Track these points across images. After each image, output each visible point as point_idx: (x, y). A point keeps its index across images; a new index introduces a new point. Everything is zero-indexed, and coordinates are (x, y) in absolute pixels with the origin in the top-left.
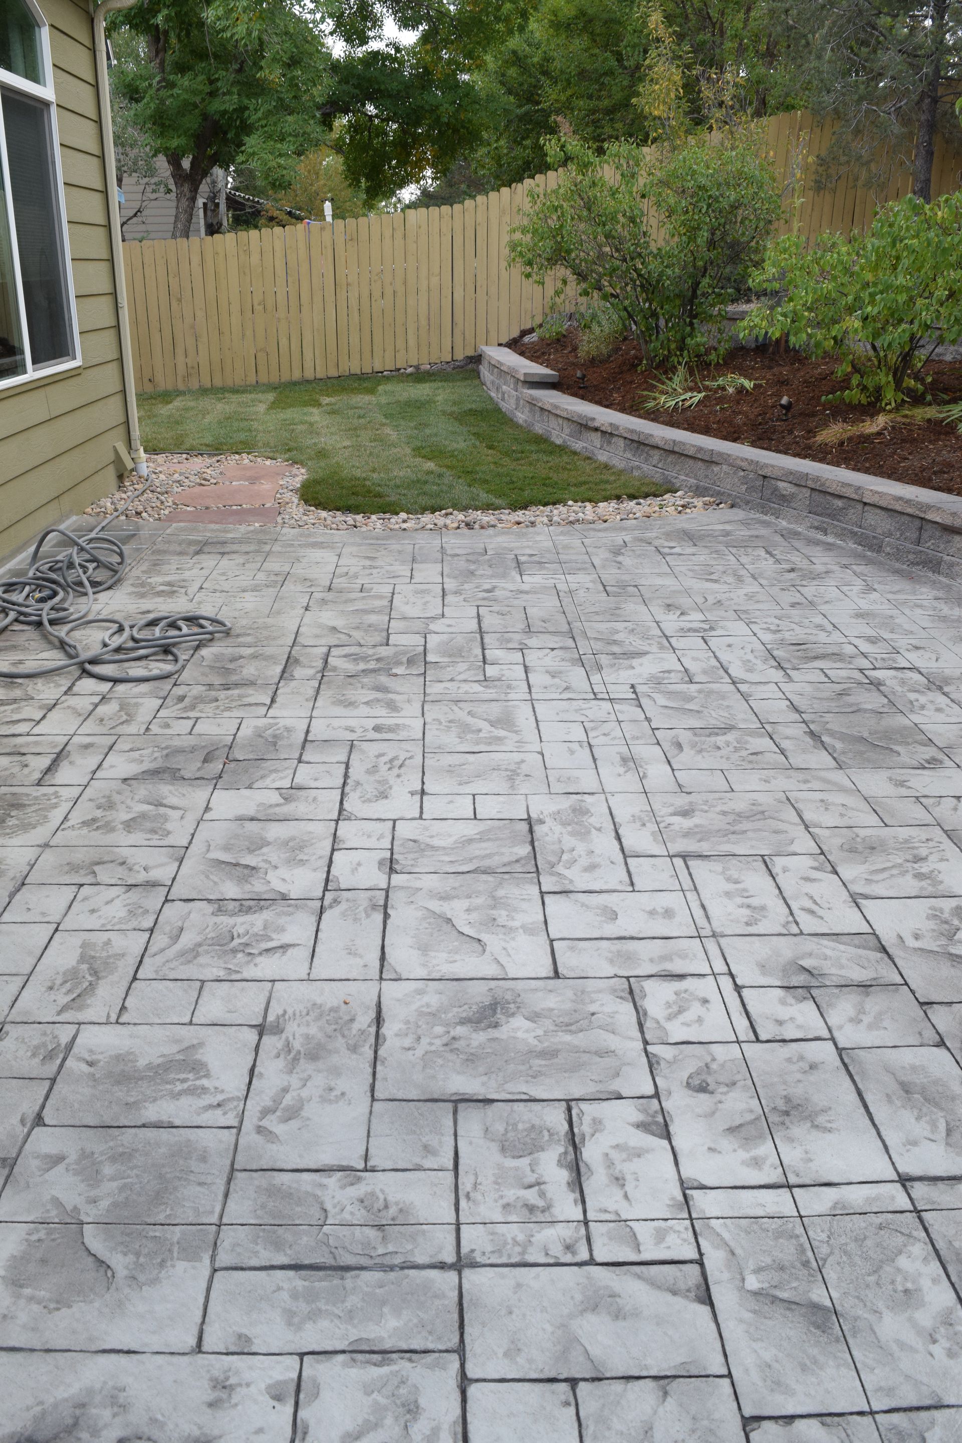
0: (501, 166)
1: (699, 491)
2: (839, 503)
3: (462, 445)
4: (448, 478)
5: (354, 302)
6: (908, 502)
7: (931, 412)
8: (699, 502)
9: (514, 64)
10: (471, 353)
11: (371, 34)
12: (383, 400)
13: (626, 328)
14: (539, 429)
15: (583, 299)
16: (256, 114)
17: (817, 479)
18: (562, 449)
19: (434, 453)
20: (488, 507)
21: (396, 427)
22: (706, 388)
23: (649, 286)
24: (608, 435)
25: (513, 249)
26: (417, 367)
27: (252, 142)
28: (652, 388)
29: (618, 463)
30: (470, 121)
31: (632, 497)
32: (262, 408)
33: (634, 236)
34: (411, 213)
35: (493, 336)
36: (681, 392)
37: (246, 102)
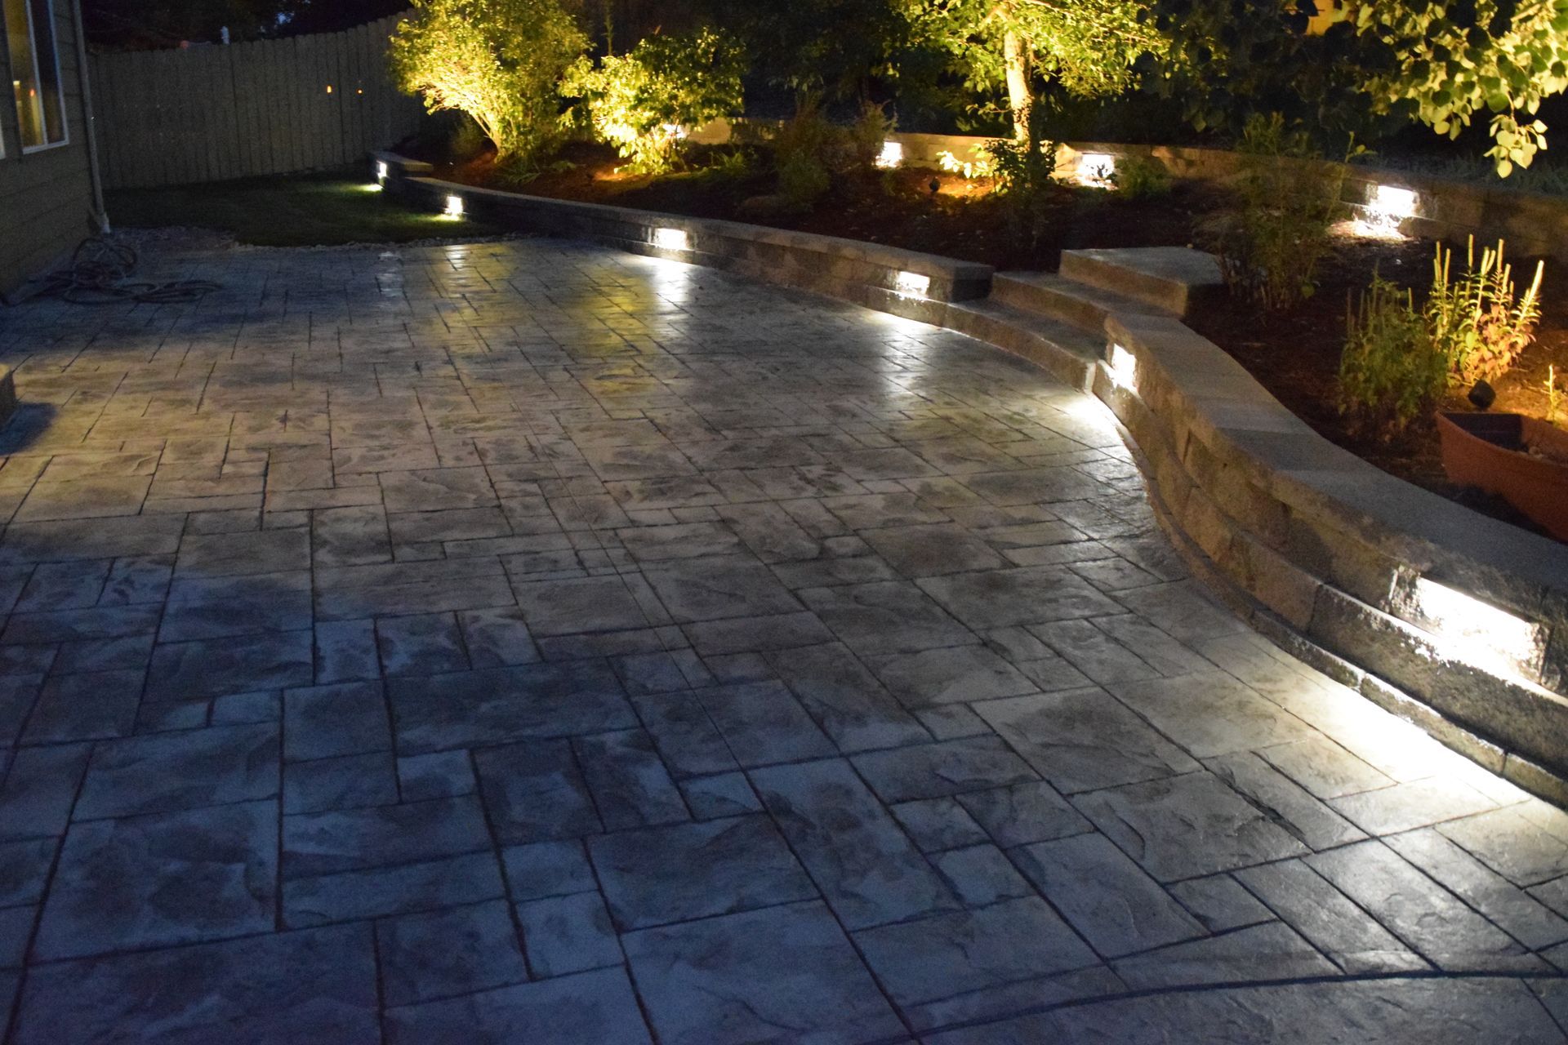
7: (685, 175)
12: (287, 193)
22: (542, 170)
28: (502, 170)
34: (300, 38)
35: (379, 143)
36: (524, 173)
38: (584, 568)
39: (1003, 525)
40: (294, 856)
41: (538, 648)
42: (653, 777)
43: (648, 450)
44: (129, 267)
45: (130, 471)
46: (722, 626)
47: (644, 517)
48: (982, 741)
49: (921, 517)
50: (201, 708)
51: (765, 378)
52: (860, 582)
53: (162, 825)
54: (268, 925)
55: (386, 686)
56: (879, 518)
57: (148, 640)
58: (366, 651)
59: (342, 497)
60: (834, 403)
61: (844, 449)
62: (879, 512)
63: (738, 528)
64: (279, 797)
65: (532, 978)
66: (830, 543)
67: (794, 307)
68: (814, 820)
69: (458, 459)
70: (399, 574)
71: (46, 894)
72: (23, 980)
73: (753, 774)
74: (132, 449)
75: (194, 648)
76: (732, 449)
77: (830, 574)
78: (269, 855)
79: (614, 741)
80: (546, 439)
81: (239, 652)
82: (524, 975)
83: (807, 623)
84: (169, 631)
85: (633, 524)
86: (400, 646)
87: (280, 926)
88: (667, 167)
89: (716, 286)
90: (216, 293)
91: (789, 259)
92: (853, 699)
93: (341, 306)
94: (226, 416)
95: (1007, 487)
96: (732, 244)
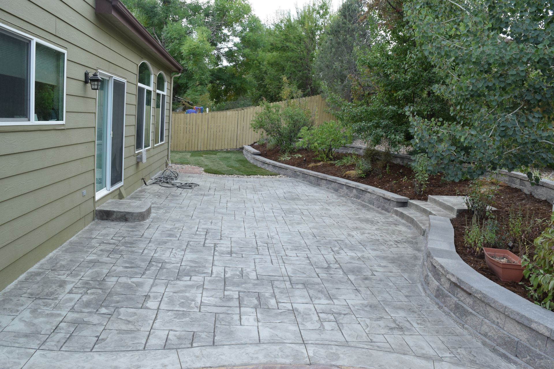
0: (253, 95)
1: (284, 175)
2: (306, 176)
3: (238, 166)
4: (234, 170)
5: (212, 132)
6: (316, 174)
7: (332, 162)
8: (284, 177)
9: (258, 70)
10: (241, 147)
11: (219, 63)
12: (219, 156)
13: (278, 143)
14: (255, 164)
15: (267, 136)
16: (190, 84)
17: (303, 171)
18: (260, 168)
19: (232, 167)
20: (242, 175)
21: (223, 162)
22: (292, 157)
23: (281, 134)
24: (269, 164)
26: (227, 150)
27: (189, 91)
28: (280, 156)
29: (270, 170)
30: (244, 87)
31: (271, 175)
32: (189, 156)
33: (278, 123)
35: (247, 143)
36: (286, 157)
37: (188, 81)
38: (272, 263)
39: (377, 266)
40: (203, 302)
41: (257, 277)
42: (273, 302)
43: (296, 239)
44: (176, 177)
45: (176, 231)
46: (298, 278)
47: (289, 254)
48: (344, 306)
49: (357, 262)
50: (190, 277)
51: (334, 225)
52: (334, 274)
53: (181, 294)
54: (198, 311)
55: (225, 279)
56: (347, 261)
57: (179, 265)
58: (222, 273)
59: (222, 242)
60: (350, 233)
61: (346, 245)
62: (347, 260)
63: (310, 259)
64: (202, 293)
65: (241, 325)
66: (331, 265)
67: (352, 205)
68: (302, 313)
69: (250, 236)
70: (232, 259)
71: (161, 301)
72: (158, 311)
73: (293, 304)
74: (177, 225)
75: (188, 267)
76: (317, 242)
77: (328, 271)
78: (199, 302)
79: (267, 295)
80: (272, 234)
81: (197, 269)
82: (240, 324)
83: (318, 280)
84: (183, 264)
85: (286, 255)
86: (229, 273)
87: (200, 311)
88: (327, 159)
89: (333, 197)
90: (197, 187)
91: (354, 191)
92: (320, 295)
93: (229, 194)
94: (198, 220)
95: (384, 258)
96: (339, 185)
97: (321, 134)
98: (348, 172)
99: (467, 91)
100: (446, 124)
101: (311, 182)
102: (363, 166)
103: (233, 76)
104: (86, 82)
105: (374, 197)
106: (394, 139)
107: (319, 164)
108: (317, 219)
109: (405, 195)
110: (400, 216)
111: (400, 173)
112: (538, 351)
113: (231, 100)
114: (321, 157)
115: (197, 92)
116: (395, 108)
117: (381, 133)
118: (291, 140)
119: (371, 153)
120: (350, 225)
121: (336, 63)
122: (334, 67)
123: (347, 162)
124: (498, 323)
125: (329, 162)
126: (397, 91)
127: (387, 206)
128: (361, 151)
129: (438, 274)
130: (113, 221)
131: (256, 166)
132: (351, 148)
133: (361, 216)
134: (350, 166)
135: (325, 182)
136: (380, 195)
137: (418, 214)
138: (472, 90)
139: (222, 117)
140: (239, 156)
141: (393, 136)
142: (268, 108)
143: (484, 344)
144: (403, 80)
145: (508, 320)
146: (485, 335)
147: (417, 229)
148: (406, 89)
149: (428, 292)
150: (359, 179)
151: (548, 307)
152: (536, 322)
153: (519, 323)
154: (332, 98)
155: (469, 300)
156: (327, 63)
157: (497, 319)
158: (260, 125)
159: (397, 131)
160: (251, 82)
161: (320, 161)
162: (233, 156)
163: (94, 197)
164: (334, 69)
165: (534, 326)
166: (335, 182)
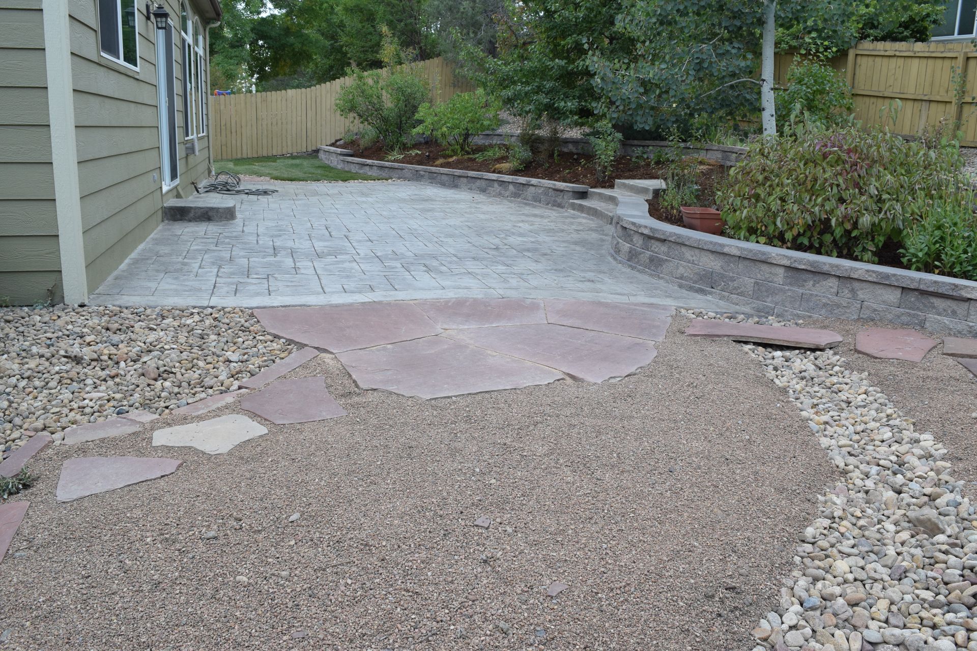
0: (317, 67)
1: (399, 178)
2: (436, 175)
3: (320, 172)
4: (319, 177)
5: (264, 126)
6: (450, 171)
7: (471, 156)
8: (399, 180)
9: (325, 21)
10: (314, 148)
12: (282, 163)
13: (378, 137)
14: (346, 169)
15: (361, 126)
17: (430, 169)
18: (356, 173)
19: (312, 173)
20: (335, 181)
21: (293, 169)
22: (405, 154)
23: (385, 120)
24: (371, 166)
25: (337, 105)
26: (292, 154)
28: (386, 153)
29: (374, 174)
30: (308, 51)
31: (377, 180)
33: (378, 102)
34: (289, 91)
35: (324, 142)
36: (396, 155)
37: (214, 41)
38: (427, 246)
39: (556, 247)
40: (364, 270)
41: (415, 255)
42: (443, 268)
43: (447, 230)
44: (238, 184)
45: (284, 227)
46: (464, 255)
47: (444, 240)
48: (525, 270)
49: (530, 244)
50: (334, 256)
51: (491, 219)
52: (506, 252)
53: (334, 266)
54: (363, 274)
55: (377, 257)
56: (518, 244)
57: (313, 250)
58: (370, 253)
59: (352, 233)
60: (515, 224)
61: (513, 233)
63: (473, 243)
64: (358, 265)
65: (417, 281)
66: (500, 247)
67: (510, 203)
68: (480, 274)
70: (375, 245)
71: (315, 270)
72: (317, 275)
73: (467, 269)
74: (281, 223)
75: (326, 251)
76: (475, 231)
77: (497, 250)
78: (360, 269)
79: (434, 265)
80: (413, 227)
81: (338, 252)
82: (415, 280)
83: (488, 256)
84: (317, 249)
86: (378, 253)
87: (365, 275)
88: (463, 153)
89: (481, 197)
90: (276, 193)
91: (511, 187)
92: (496, 264)
93: (329, 198)
94: (306, 219)
95: (564, 242)
96: (488, 181)
97: (451, 113)
98: (498, 166)
99: (654, 15)
100: (632, 65)
101: (443, 185)
102: (520, 152)
103: (287, 31)
104: (148, 18)
105: (540, 192)
106: (564, 107)
107: (451, 160)
108: (466, 215)
109: (583, 183)
110: (578, 210)
111: (574, 159)
112: (731, 274)
113: (285, 74)
114: (453, 151)
115: (231, 58)
116: (563, 63)
117: (545, 100)
118: (400, 127)
119: (530, 138)
120: (512, 219)
121: (464, 3)
122: (462, 10)
123: (494, 155)
124: (693, 260)
125: (466, 157)
126: (564, 38)
127: (559, 200)
128: (513, 139)
129: (629, 236)
130: (190, 221)
131: (349, 172)
132: (496, 137)
133: (526, 212)
134: (499, 159)
135: (465, 180)
136: (549, 186)
137: (603, 204)
138: (660, 15)
139: (279, 99)
140: (316, 162)
141: (562, 104)
142: (360, 78)
143: (681, 286)
144: (574, 20)
145: (703, 253)
146: (681, 278)
147: (602, 220)
148: (578, 35)
149: (620, 258)
150: (515, 172)
151: (742, 238)
152: (728, 246)
153: (713, 252)
154: (469, 53)
155: (664, 248)
156: (451, 3)
157: (693, 256)
158: (349, 107)
159: (567, 97)
160: (317, 41)
161: (452, 156)
162: (306, 163)
163: (161, 188)
164: (463, 13)
165: (726, 250)
166: (480, 179)
